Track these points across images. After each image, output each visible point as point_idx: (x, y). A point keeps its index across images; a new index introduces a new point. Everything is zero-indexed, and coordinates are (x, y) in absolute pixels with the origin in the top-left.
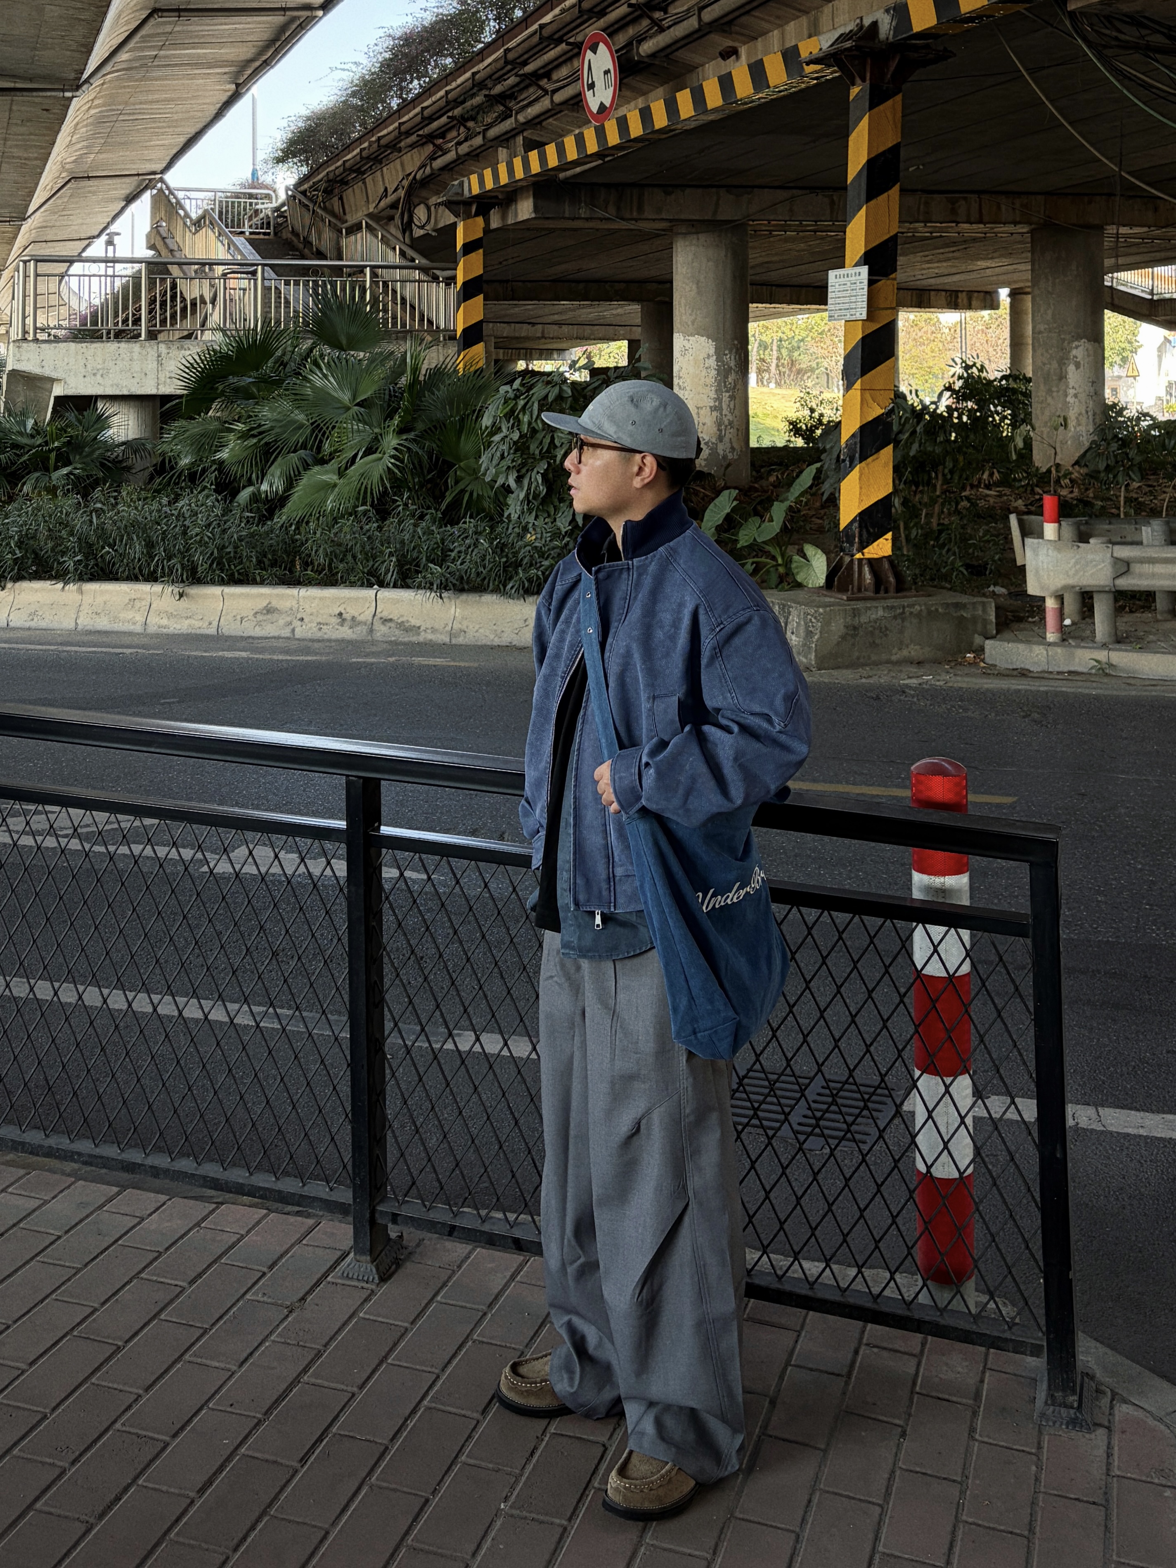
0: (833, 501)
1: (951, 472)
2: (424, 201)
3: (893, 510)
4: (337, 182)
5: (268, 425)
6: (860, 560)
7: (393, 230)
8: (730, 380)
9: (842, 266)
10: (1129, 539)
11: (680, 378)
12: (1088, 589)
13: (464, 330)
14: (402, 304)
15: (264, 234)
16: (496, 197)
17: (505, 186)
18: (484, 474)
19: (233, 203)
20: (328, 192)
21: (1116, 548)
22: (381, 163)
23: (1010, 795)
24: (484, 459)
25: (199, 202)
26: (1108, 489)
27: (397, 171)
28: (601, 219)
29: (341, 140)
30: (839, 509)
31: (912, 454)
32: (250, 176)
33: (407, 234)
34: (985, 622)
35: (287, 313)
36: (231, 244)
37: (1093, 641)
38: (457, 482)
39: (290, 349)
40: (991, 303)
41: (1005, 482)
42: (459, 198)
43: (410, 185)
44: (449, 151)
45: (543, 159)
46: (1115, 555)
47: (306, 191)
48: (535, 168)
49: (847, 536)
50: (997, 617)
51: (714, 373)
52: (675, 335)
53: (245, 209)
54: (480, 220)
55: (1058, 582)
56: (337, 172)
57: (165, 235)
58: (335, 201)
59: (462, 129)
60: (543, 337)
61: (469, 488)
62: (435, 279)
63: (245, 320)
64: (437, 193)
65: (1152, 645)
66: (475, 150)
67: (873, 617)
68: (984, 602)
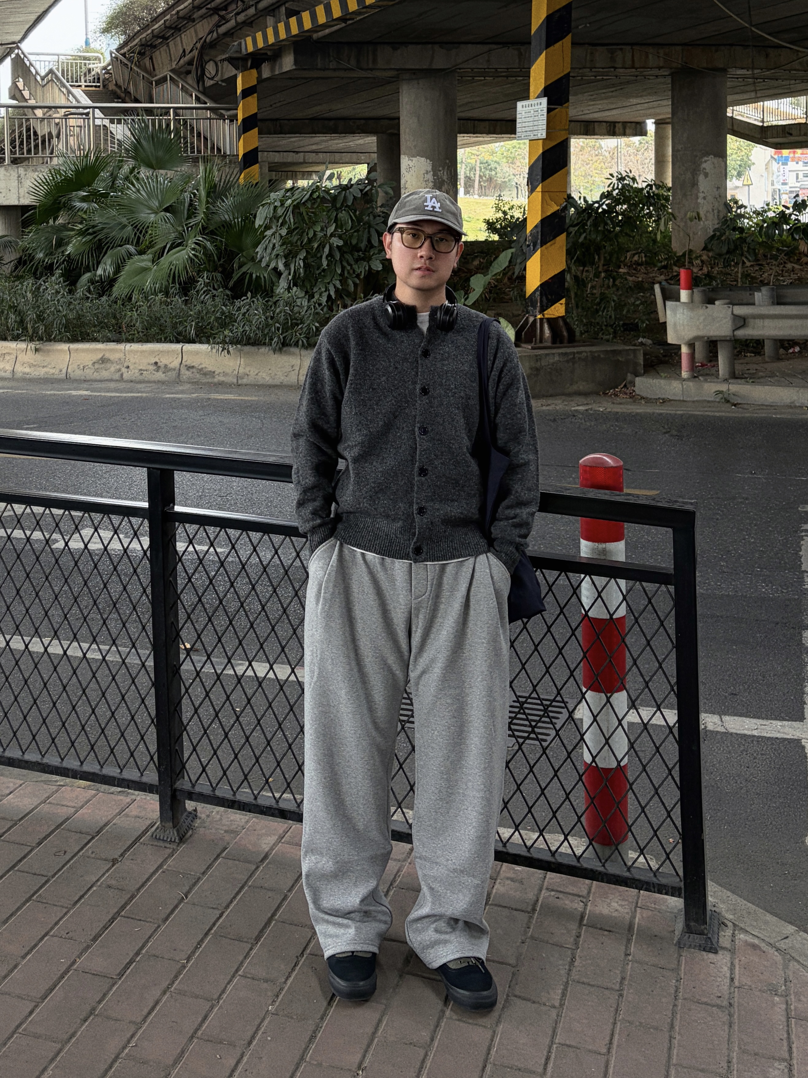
0: (521, 277)
1: (610, 254)
2: (213, 58)
3: (566, 284)
4: (148, 46)
5: (100, 226)
6: (541, 320)
7: (190, 82)
9: (527, 98)
10: (745, 301)
11: (406, 188)
12: (714, 339)
13: (244, 155)
14: (197, 136)
15: (96, 87)
16: (266, 54)
17: (272, 45)
18: (260, 261)
19: (72, 63)
20: (142, 54)
21: (735, 307)
22: (180, 30)
23: (655, 489)
25: (47, 63)
26: (729, 267)
27: (192, 36)
28: (345, 70)
29: (150, 14)
31: (581, 240)
32: (84, 43)
33: (201, 83)
34: (636, 364)
36: (69, 92)
37: (718, 378)
38: (240, 267)
39: (116, 170)
40: (641, 131)
41: (650, 263)
42: (239, 55)
43: (202, 47)
44: (231, 20)
45: (300, 23)
46: (735, 313)
47: (125, 53)
48: (295, 30)
49: (532, 301)
50: (645, 360)
52: (401, 155)
53: (81, 68)
54: (254, 72)
55: (689, 334)
56: (148, 39)
57: (21, 88)
58: (147, 61)
59: (239, 3)
60: (304, 162)
61: (249, 271)
62: (222, 117)
63: (82, 149)
64: (224, 52)
65: (762, 380)
66: (250, 18)
67: (551, 361)
68: (635, 350)
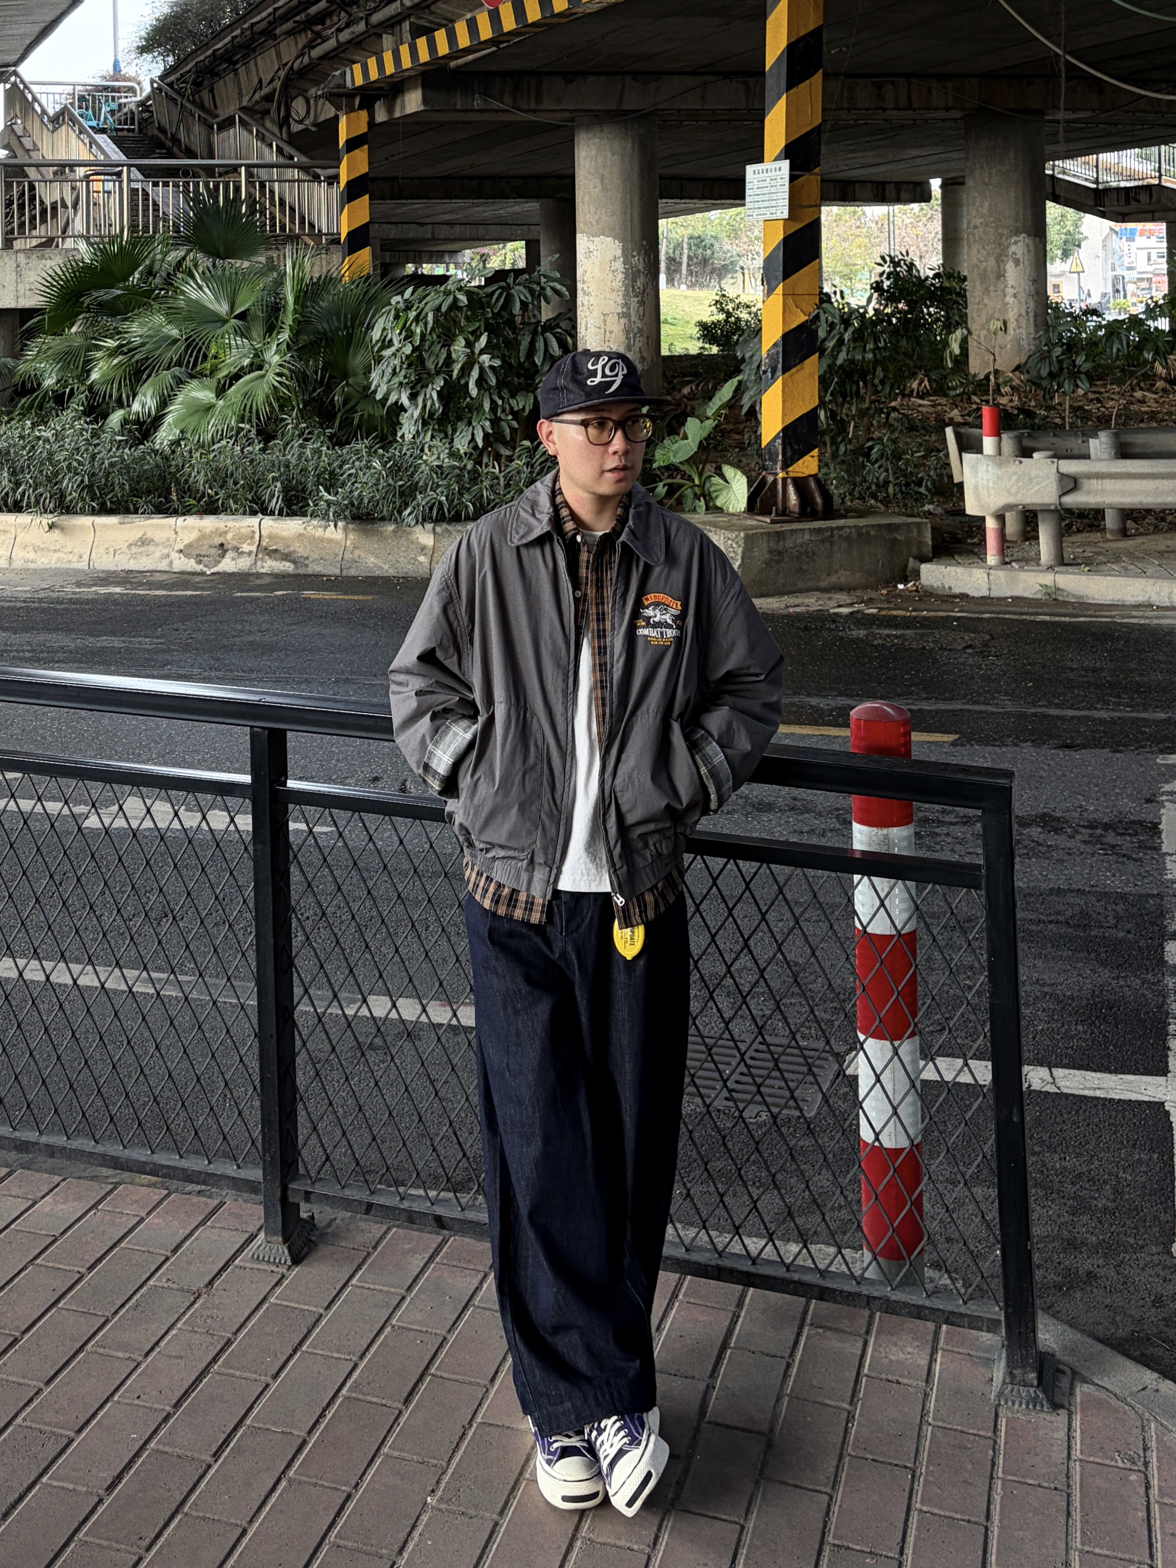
0: (753, 414)
1: (882, 382)
2: (303, 93)
3: (819, 425)
4: (207, 73)
5: (139, 341)
6: (784, 480)
7: (269, 125)
8: (639, 284)
9: (760, 159)
10: (1076, 452)
11: (584, 282)
12: (1031, 508)
13: (349, 234)
14: (280, 205)
15: (128, 130)
16: (382, 88)
17: (391, 76)
18: (375, 391)
19: (94, 96)
20: (197, 85)
21: (1062, 462)
22: (255, 52)
23: (950, 733)
24: (373, 375)
25: (57, 97)
26: (1052, 398)
27: (272, 61)
28: (496, 111)
29: (211, 27)
30: (759, 423)
31: (839, 362)
32: (111, 68)
33: (284, 129)
34: (920, 543)
35: (156, 217)
36: (93, 142)
37: (1038, 565)
38: (345, 400)
39: (159, 257)
40: (924, 196)
41: (940, 389)
42: (342, 90)
43: (287, 75)
44: (329, 38)
45: (432, 46)
46: (1062, 470)
47: (173, 83)
48: (424, 56)
49: (770, 452)
50: (933, 539)
51: (620, 276)
52: (579, 236)
54: (364, 114)
55: (998, 500)
56: (207, 63)
57: (20, 133)
58: (205, 95)
59: (343, 14)
60: (434, 239)
61: (359, 407)
62: (316, 178)
63: (110, 225)
64: (317, 85)
65: (1103, 567)
66: (357, 36)
67: (799, 541)
68: (918, 523)
